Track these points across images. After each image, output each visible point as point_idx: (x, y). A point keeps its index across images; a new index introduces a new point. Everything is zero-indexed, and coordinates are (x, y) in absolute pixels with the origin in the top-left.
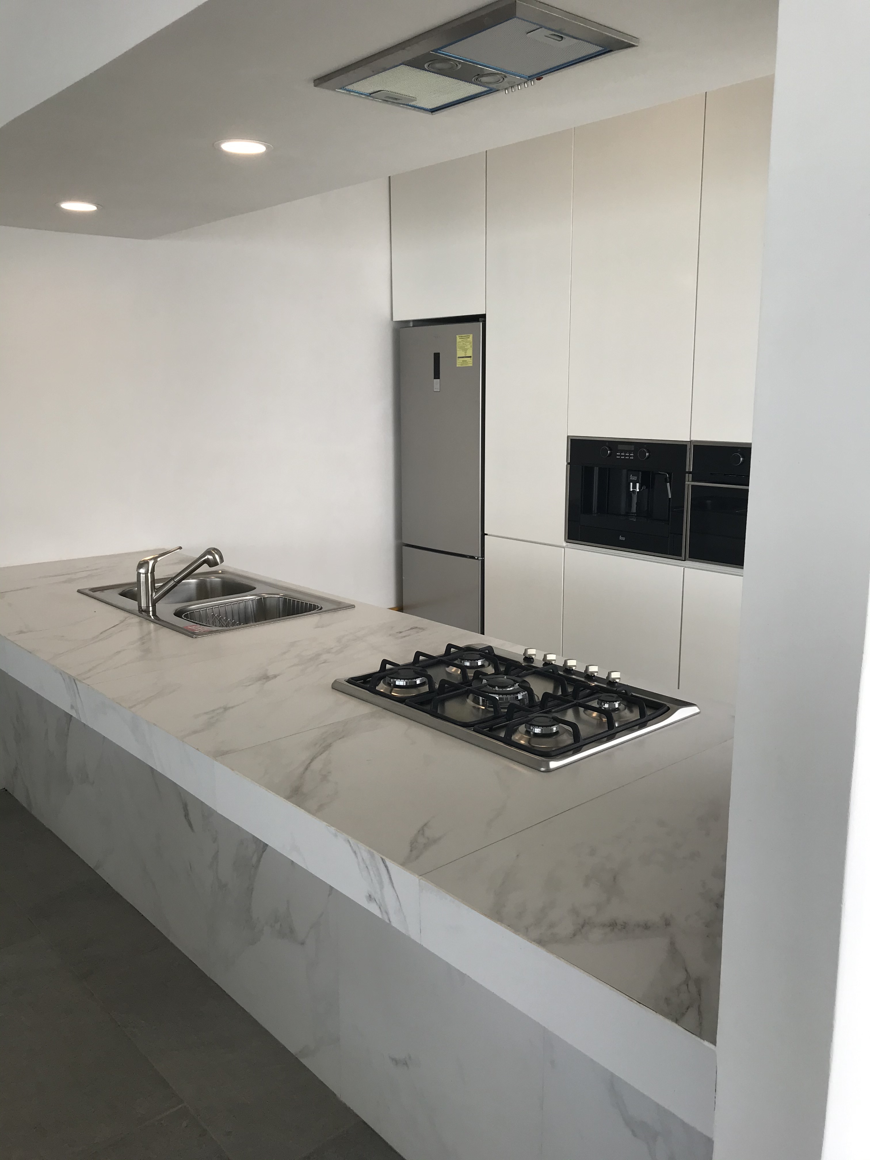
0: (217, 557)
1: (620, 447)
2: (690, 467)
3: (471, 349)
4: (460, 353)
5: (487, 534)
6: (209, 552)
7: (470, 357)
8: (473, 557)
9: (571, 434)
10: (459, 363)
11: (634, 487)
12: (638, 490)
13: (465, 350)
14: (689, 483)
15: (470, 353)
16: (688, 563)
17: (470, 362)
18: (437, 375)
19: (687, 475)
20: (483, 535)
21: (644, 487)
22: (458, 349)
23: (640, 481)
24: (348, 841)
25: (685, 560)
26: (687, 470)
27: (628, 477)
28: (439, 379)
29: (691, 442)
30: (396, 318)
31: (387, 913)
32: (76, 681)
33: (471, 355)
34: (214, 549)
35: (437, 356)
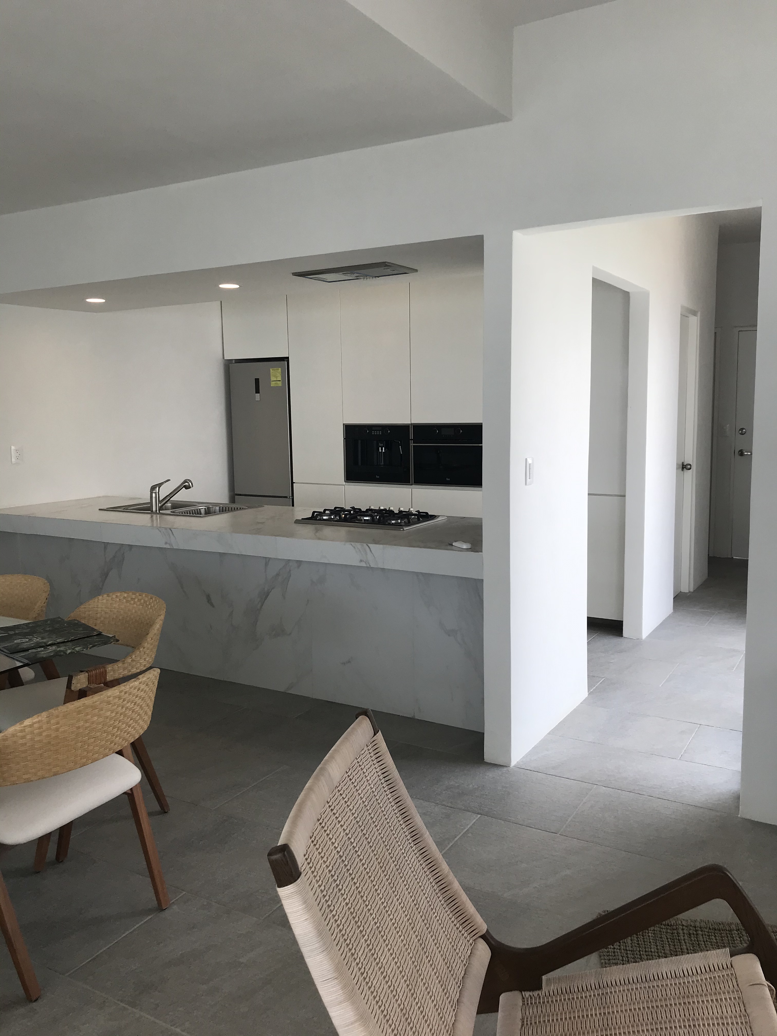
0: (190, 483)
1: (374, 428)
2: (412, 436)
3: (281, 376)
4: (273, 378)
5: (294, 483)
6: (185, 481)
7: (280, 381)
8: (286, 497)
9: (344, 423)
10: (273, 384)
11: (382, 449)
12: (384, 451)
13: (277, 377)
14: (412, 444)
15: (279, 379)
16: (413, 486)
17: (280, 384)
18: (257, 391)
19: (410, 441)
20: (292, 483)
21: (387, 450)
22: (271, 376)
23: (385, 446)
24: (351, 544)
25: (412, 485)
26: (410, 438)
27: (377, 444)
28: (259, 393)
29: (411, 424)
30: (227, 357)
31: (369, 563)
32: (172, 529)
33: (280, 380)
34: (188, 480)
35: (257, 381)
